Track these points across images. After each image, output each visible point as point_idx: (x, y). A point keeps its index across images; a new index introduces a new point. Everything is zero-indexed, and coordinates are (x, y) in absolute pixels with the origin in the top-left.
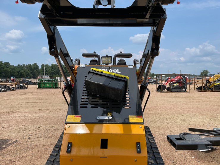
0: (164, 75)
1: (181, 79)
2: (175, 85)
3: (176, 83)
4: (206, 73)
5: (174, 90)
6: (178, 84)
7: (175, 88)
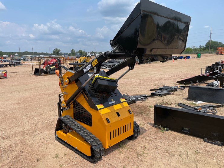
0: (16, 54)
1: (56, 62)
2: (52, 68)
3: (52, 66)
4: (58, 51)
5: (51, 72)
6: (54, 67)
7: (52, 71)
